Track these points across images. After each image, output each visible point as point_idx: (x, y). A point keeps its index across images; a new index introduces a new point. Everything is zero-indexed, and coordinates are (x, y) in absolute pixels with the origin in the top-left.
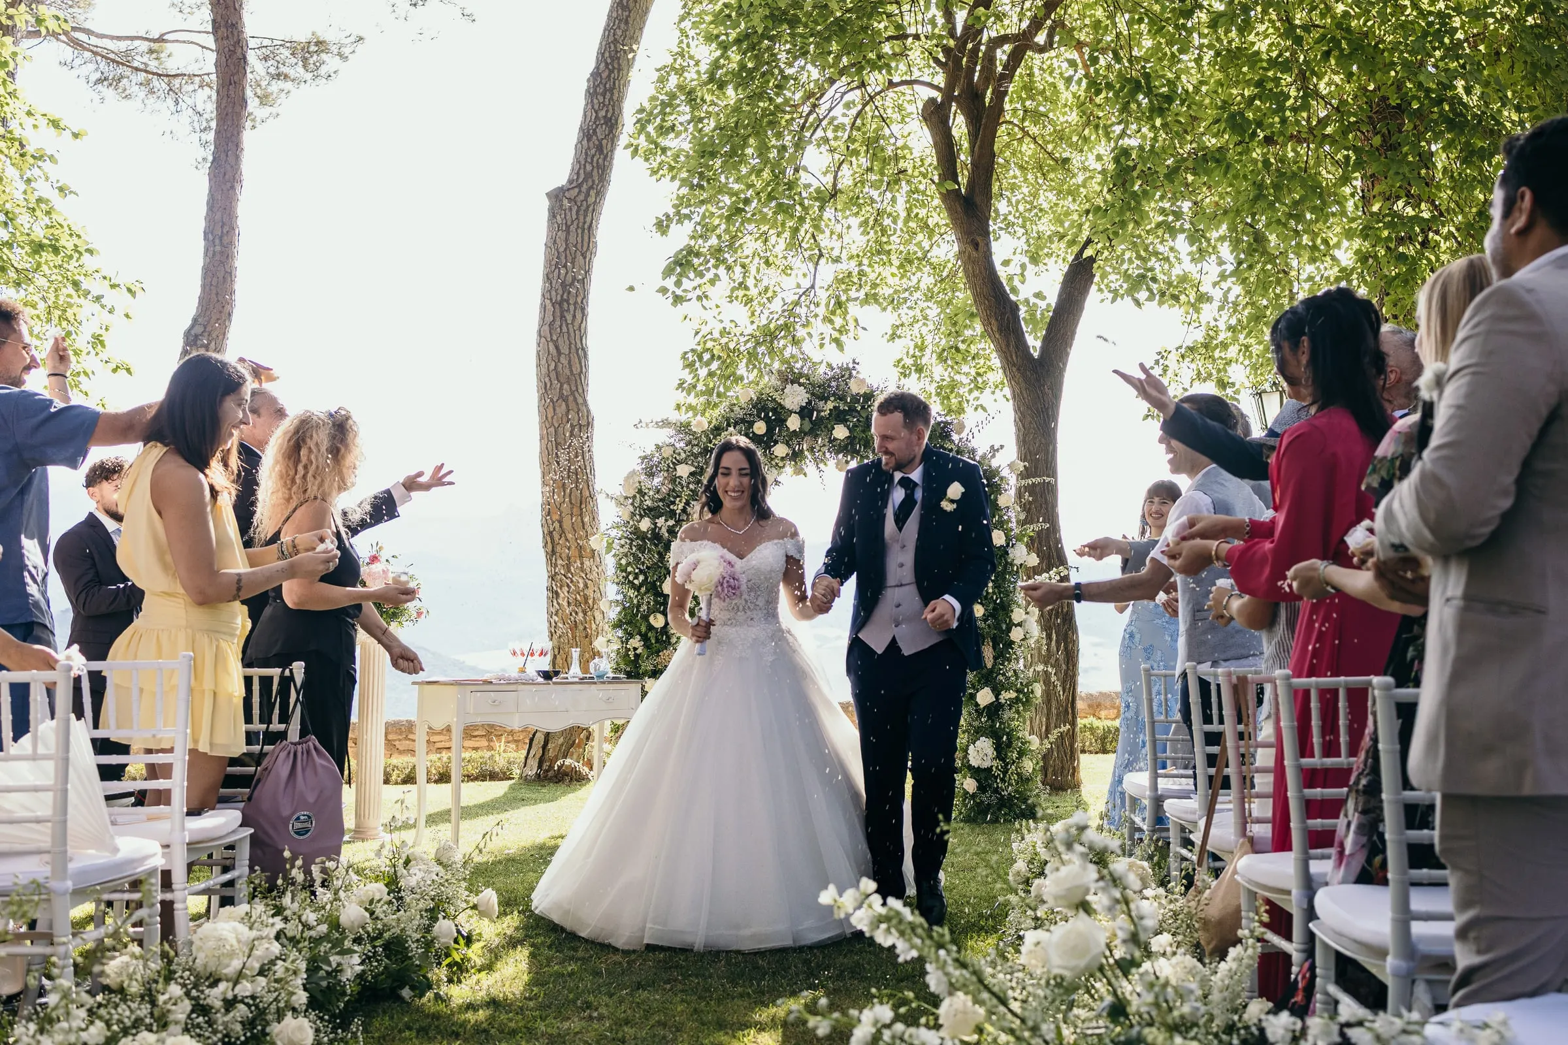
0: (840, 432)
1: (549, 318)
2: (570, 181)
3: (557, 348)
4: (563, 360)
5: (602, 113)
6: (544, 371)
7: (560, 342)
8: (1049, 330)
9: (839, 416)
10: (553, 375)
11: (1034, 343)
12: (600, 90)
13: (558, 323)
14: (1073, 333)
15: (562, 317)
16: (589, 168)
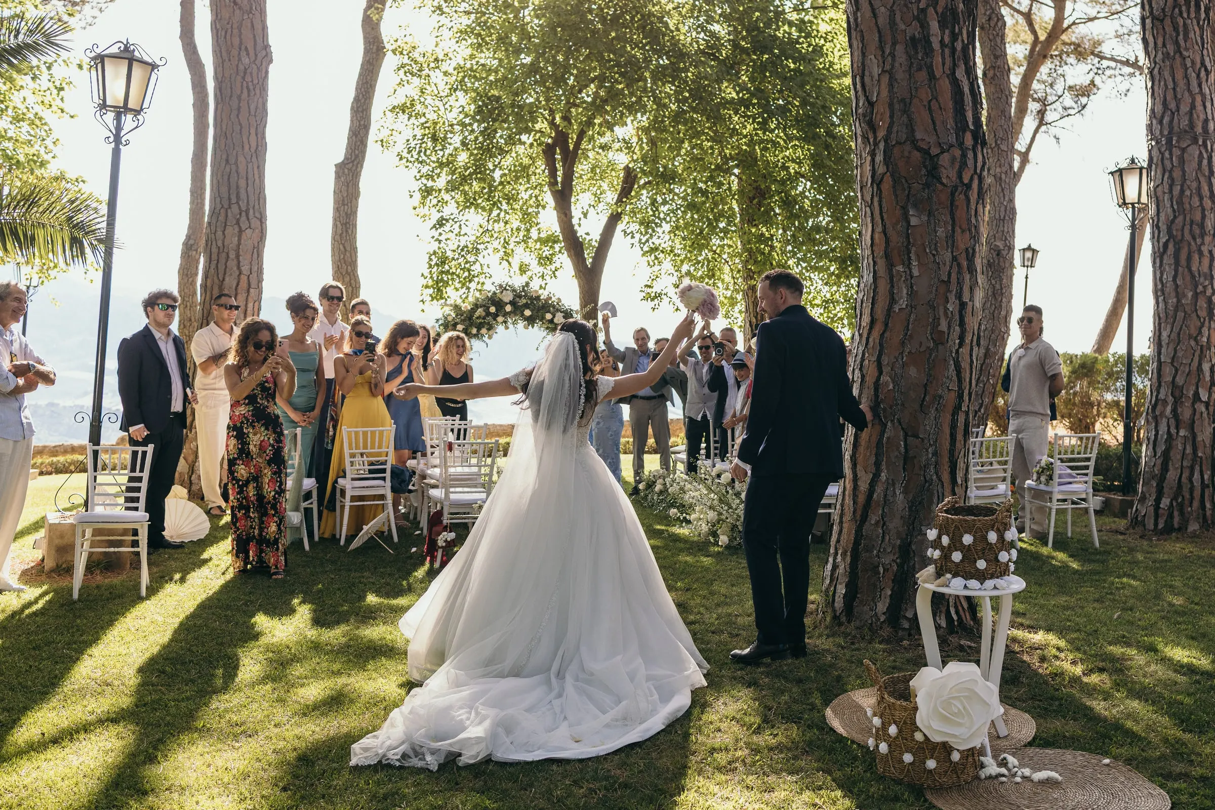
0: (528, 313)
1: (339, 231)
2: (346, 158)
3: (344, 247)
4: (348, 254)
5: (362, 123)
6: (337, 258)
7: (346, 245)
8: (596, 253)
9: (526, 306)
10: (342, 261)
11: (589, 261)
12: (360, 109)
13: (344, 234)
14: (606, 256)
15: (347, 231)
16: (357, 152)
